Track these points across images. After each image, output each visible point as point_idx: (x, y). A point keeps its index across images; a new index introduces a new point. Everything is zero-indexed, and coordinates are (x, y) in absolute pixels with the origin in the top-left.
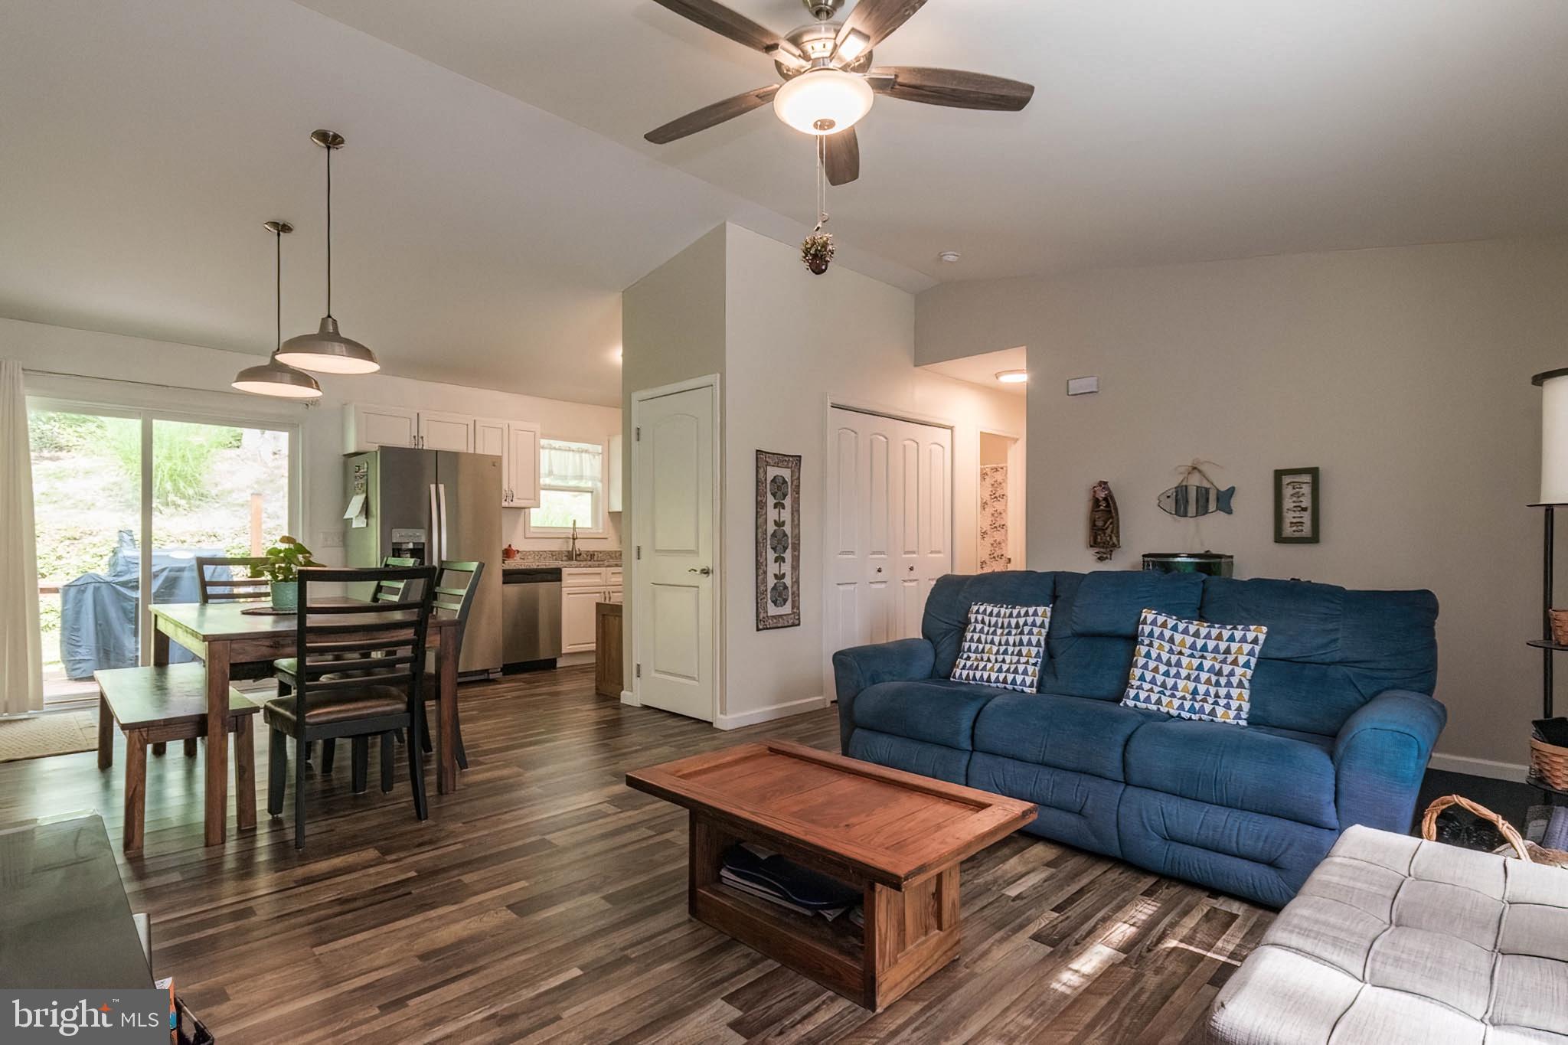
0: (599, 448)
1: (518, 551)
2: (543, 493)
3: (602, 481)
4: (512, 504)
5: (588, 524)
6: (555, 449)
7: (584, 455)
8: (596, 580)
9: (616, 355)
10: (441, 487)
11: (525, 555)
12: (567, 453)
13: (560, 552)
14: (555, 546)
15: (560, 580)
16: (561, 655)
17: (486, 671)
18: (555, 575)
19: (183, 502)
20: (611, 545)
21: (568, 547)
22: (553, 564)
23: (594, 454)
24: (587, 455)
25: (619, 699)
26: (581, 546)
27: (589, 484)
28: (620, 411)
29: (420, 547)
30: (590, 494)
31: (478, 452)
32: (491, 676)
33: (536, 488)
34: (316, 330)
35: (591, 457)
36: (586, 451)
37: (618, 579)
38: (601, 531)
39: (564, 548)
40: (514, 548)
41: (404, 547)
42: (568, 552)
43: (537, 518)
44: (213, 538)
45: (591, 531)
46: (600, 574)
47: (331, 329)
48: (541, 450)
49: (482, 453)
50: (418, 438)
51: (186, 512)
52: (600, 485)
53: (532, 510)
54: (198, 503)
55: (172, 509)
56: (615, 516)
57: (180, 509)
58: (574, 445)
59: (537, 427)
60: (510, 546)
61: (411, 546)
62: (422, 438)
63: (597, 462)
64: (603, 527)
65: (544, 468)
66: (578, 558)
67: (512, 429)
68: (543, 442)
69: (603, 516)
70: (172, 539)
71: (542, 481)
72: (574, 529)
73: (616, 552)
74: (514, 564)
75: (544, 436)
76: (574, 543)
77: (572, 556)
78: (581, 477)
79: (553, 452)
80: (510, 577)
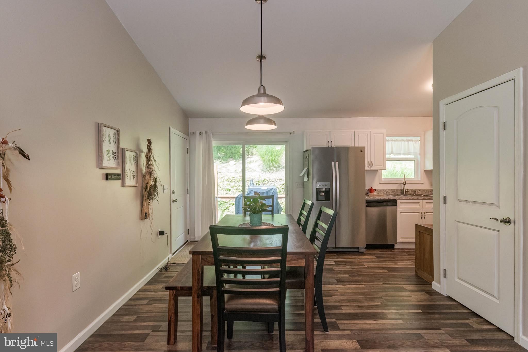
0: (419, 138)
1: (376, 190)
2: (387, 162)
3: (420, 154)
4: (372, 169)
5: (413, 176)
6: (394, 141)
7: (410, 142)
8: (417, 206)
9: (429, 86)
10: (337, 163)
11: (379, 191)
12: (400, 142)
13: (397, 190)
14: (394, 187)
15: (396, 206)
16: (396, 243)
17: (358, 248)
18: (394, 203)
19: (275, 169)
20: (426, 187)
21: (401, 187)
22: (392, 198)
23: (415, 141)
24: (412, 142)
25: (432, 287)
26: (408, 187)
27: (412, 157)
28: (431, 118)
29: (328, 190)
30: (413, 161)
31: (356, 146)
32: (361, 251)
33: (384, 160)
34: (257, 94)
35: (414, 143)
36: (412, 141)
37: (431, 206)
38: (419, 179)
39: (400, 188)
40: (374, 188)
41: (321, 190)
42: (402, 190)
43: (385, 174)
44: (281, 180)
45: (413, 180)
46: (419, 203)
47: (262, 91)
48: (387, 142)
49: (357, 146)
50: (330, 142)
51: (275, 172)
52: (419, 156)
53: (382, 170)
54: (279, 169)
55: (272, 171)
56: (428, 172)
57: (274, 171)
58: (405, 138)
59: (384, 131)
60: (372, 187)
61: (324, 190)
62: (332, 142)
63: (418, 145)
64: (421, 177)
65: (388, 150)
66: (407, 193)
67: (372, 133)
68: (388, 138)
69: (421, 171)
70: (270, 181)
71: (387, 156)
72: (404, 179)
73: (428, 190)
74: (373, 197)
75: (388, 135)
76: (404, 186)
77: (404, 193)
78: (408, 154)
79: (393, 142)
80: (370, 203)
